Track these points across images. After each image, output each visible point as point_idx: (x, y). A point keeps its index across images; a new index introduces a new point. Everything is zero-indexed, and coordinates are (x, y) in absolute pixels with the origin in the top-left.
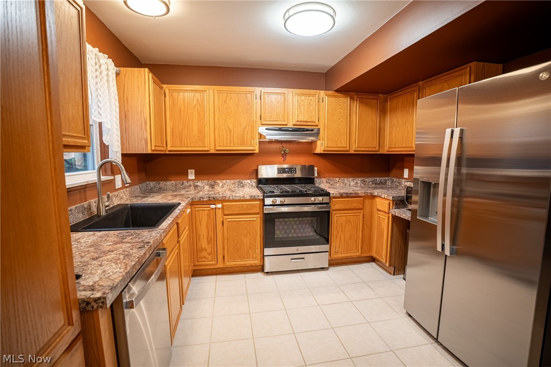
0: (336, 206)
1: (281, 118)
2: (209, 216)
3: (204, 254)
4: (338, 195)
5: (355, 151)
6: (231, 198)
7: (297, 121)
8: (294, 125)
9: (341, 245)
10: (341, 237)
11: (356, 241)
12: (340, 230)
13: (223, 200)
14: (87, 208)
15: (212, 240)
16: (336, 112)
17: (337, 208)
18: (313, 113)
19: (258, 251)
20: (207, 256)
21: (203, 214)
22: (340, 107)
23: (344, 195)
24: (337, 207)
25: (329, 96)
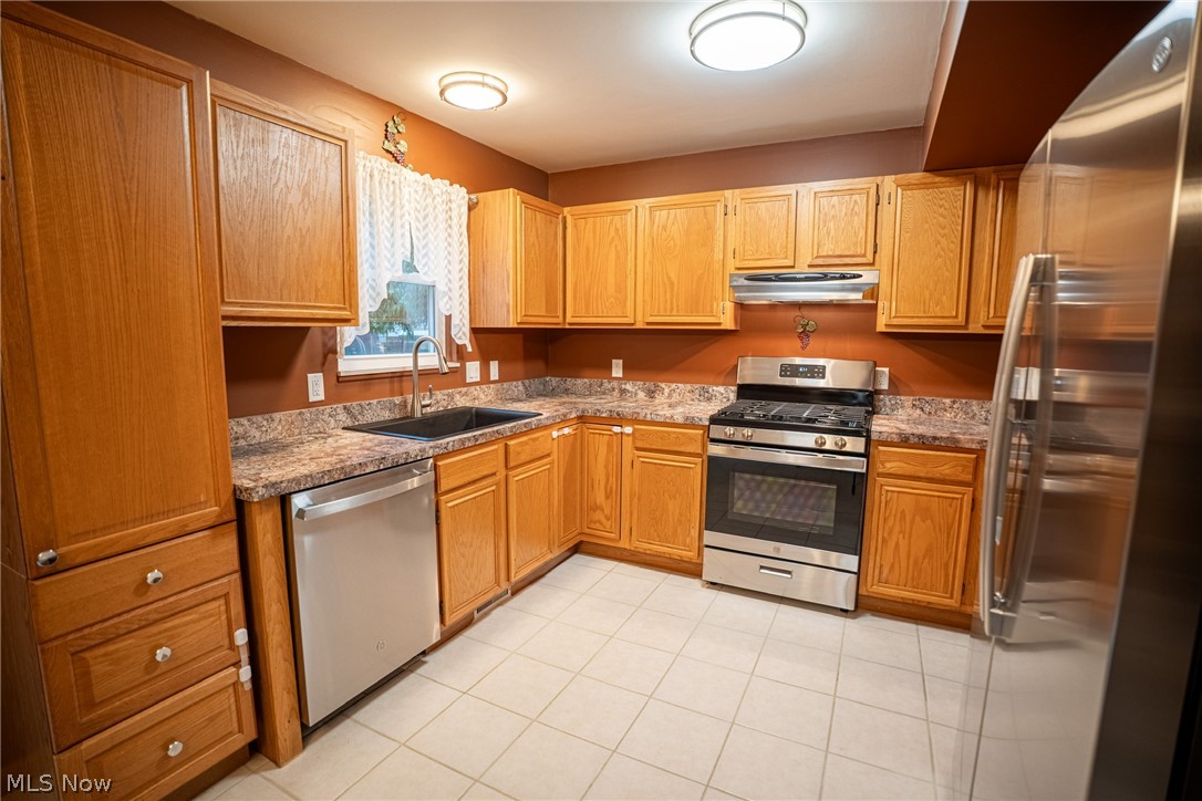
0: (888, 465)
1: (778, 250)
2: (609, 446)
3: (598, 515)
4: (896, 439)
5: (985, 327)
6: (649, 418)
7: (817, 257)
8: (810, 266)
9: (896, 565)
10: (897, 545)
11: (947, 565)
12: (897, 529)
13: (635, 421)
14: (399, 405)
15: (614, 493)
16: (927, 226)
17: (891, 471)
18: (862, 234)
19: (695, 533)
20: (604, 521)
21: (599, 442)
22: (942, 210)
23: (913, 440)
24: (891, 467)
25: (906, 187)
